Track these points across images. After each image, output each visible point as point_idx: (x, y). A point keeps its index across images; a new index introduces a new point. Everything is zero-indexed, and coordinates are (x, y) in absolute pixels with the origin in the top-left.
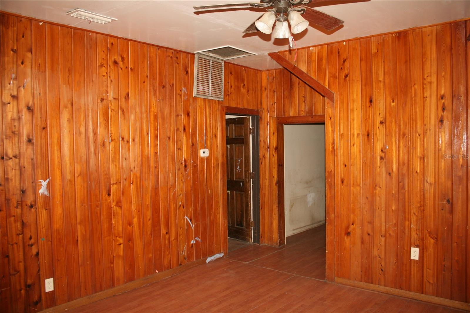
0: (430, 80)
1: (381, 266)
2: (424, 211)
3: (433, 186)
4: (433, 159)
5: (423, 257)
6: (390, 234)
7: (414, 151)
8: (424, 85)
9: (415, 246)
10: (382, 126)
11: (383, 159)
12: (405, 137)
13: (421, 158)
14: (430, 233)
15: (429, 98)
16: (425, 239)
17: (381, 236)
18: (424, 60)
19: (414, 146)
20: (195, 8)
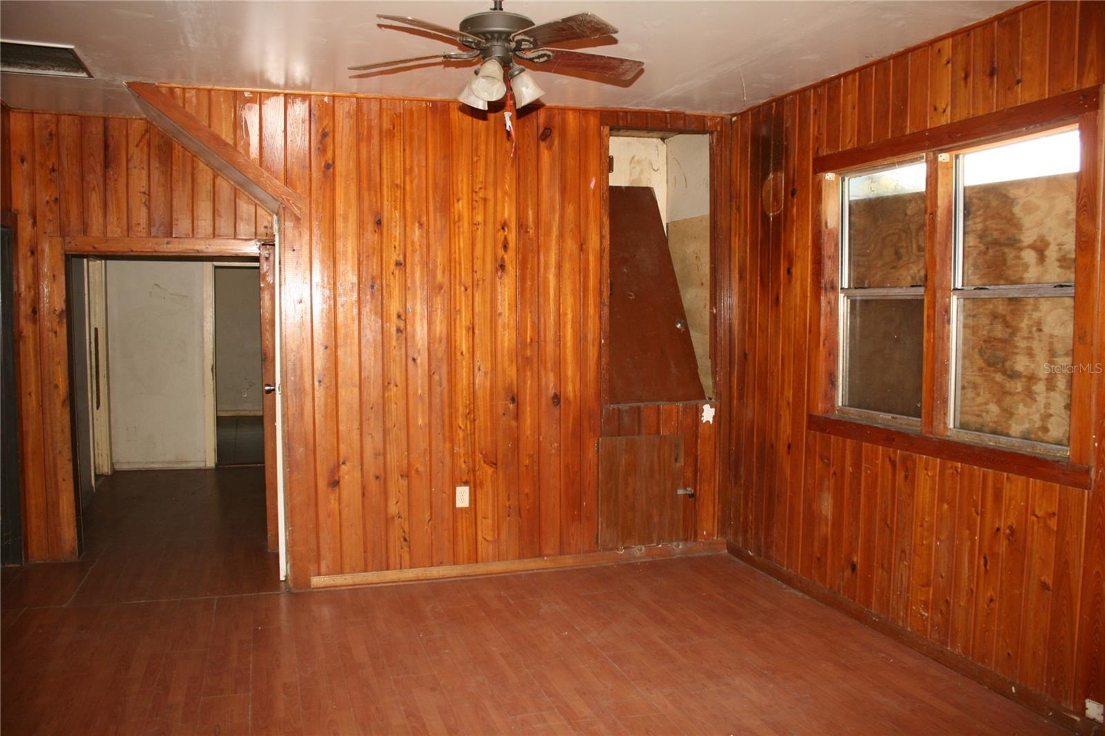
0: (485, 195)
1: (404, 532)
2: (475, 420)
3: (489, 376)
4: (489, 330)
5: (475, 500)
6: (417, 471)
7: (458, 317)
8: (474, 203)
9: (463, 484)
10: (400, 271)
11: (401, 331)
12: (443, 291)
13: (468, 329)
14: (485, 456)
15: (482, 225)
16: (477, 468)
17: (402, 476)
18: (475, 159)
19: (458, 308)
20: (379, 16)
